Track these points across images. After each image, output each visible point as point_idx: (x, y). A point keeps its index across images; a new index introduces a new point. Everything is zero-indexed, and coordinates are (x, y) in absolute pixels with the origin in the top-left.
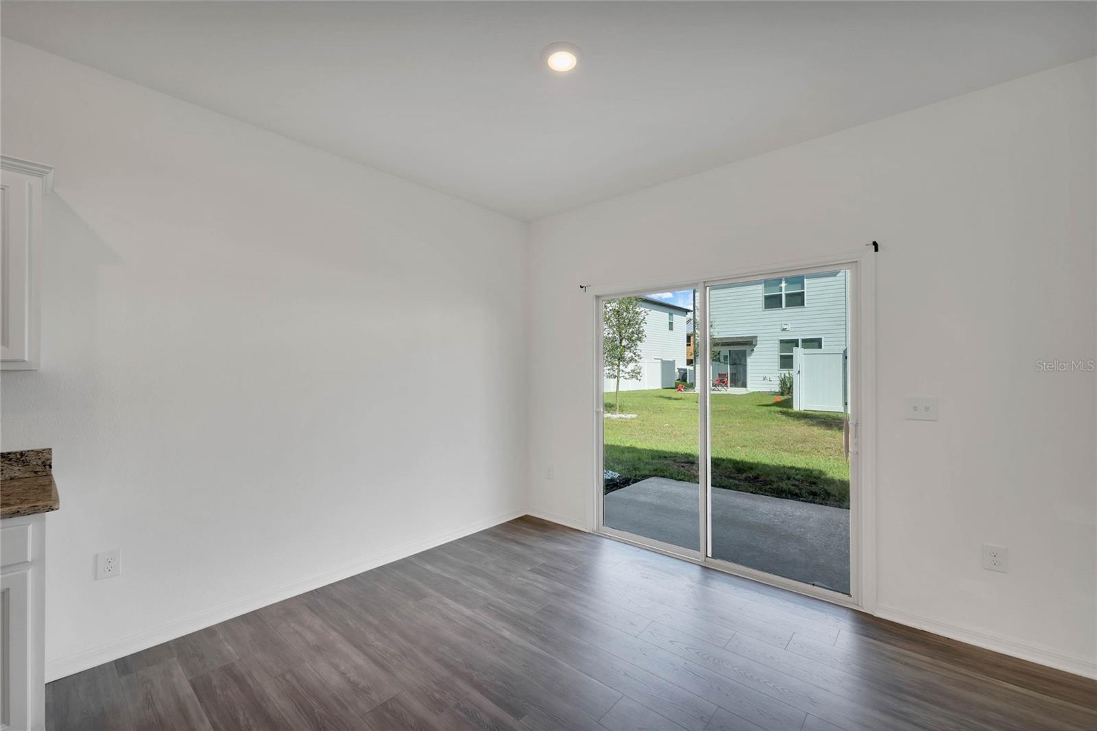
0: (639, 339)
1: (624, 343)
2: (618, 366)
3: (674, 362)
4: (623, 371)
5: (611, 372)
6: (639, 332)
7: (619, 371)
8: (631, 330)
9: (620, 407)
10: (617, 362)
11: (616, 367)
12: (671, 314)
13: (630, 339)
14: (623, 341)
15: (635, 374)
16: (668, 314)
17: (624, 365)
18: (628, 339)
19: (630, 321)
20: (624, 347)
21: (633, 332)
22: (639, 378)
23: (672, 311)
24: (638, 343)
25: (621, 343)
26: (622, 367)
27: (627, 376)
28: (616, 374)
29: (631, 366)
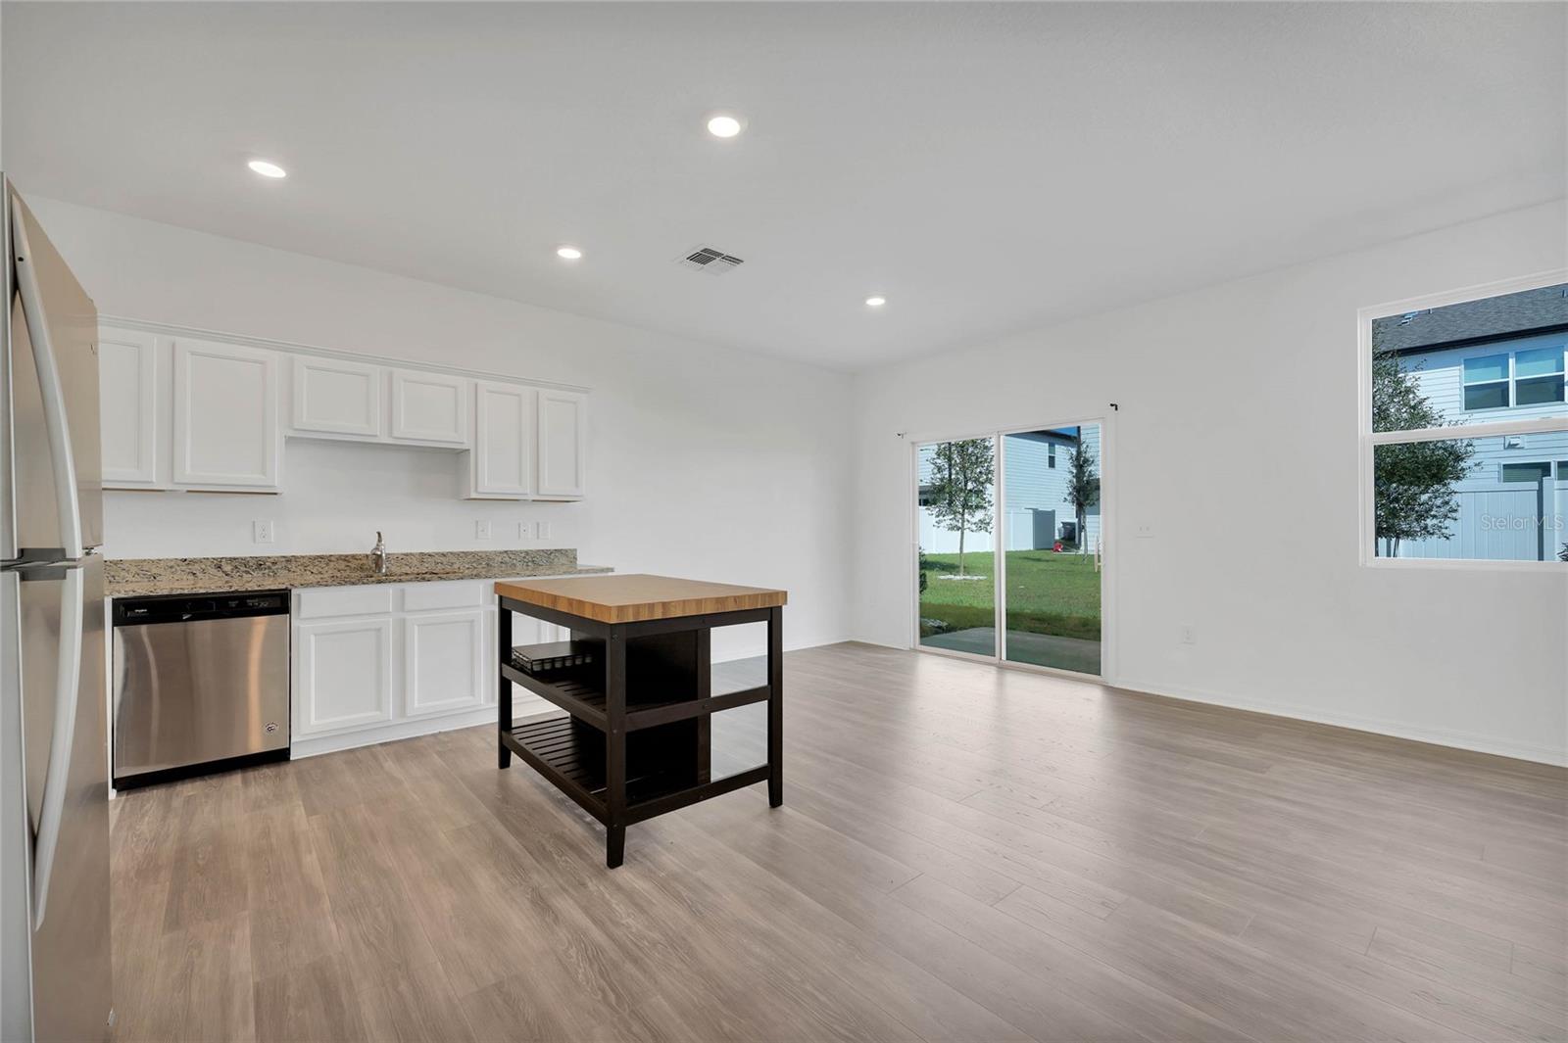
0: (989, 481)
1: (970, 486)
2: (963, 515)
3: (1053, 513)
4: (968, 521)
5: (954, 523)
6: (989, 472)
7: (963, 521)
8: (978, 470)
9: (965, 567)
10: (961, 510)
11: (959, 516)
12: (1052, 445)
13: (976, 480)
14: (969, 483)
15: (983, 525)
16: (1047, 445)
17: (970, 514)
18: (975, 481)
19: (977, 458)
20: (971, 491)
21: (980, 472)
22: (989, 530)
23: (1052, 440)
24: (988, 485)
25: (966, 485)
26: (966, 516)
27: (974, 527)
28: (960, 525)
29: (979, 515)
